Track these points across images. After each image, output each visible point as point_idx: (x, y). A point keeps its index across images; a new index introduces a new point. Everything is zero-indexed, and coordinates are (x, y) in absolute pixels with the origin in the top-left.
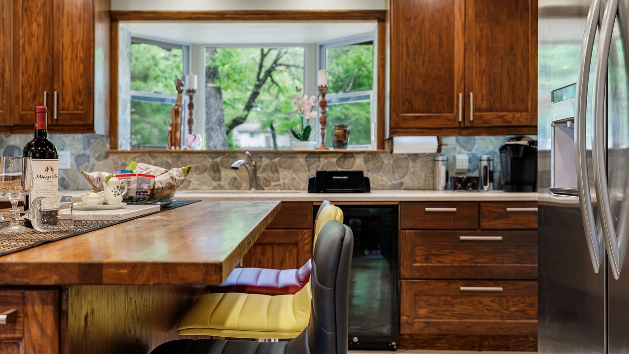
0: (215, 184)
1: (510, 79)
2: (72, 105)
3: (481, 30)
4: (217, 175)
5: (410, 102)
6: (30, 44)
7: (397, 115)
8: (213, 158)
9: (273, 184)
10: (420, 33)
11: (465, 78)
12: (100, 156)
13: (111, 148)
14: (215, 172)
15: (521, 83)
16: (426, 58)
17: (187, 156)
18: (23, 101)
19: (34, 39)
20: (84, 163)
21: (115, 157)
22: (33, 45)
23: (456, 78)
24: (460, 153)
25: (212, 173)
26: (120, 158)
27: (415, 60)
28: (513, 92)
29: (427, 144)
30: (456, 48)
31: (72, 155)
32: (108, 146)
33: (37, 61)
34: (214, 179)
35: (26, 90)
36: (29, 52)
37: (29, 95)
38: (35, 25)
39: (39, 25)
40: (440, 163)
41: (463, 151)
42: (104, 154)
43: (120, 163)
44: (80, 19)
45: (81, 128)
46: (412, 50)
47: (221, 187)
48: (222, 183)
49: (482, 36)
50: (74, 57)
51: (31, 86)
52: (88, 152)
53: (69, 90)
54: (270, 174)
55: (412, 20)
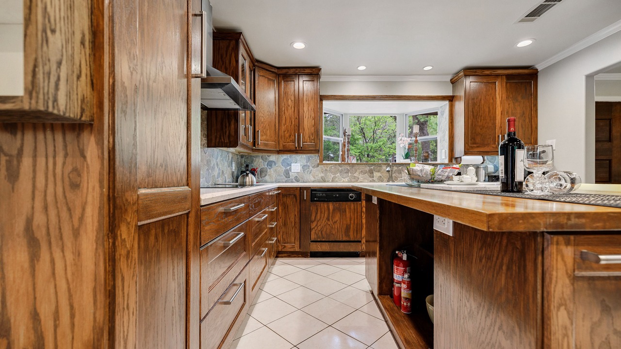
0: (371, 179)
1: (523, 128)
2: (309, 140)
3: (509, 104)
4: (372, 175)
5: (474, 139)
6: (287, 110)
7: (468, 145)
8: (370, 167)
9: (399, 179)
10: (479, 106)
11: (501, 127)
12: (314, 166)
13: (320, 162)
14: (371, 174)
15: (528, 130)
16: (482, 118)
17: (357, 166)
18: (284, 139)
19: (289, 108)
20: (307, 169)
21: (322, 166)
22: (289, 111)
23: (497, 127)
24: (489, 164)
25: (369, 174)
26: (324, 167)
27: (477, 118)
28: (524, 134)
29: (478, 159)
30: (497, 113)
31: (301, 165)
32: (318, 161)
33: (291, 118)
34: (370, 177)
35: (286, 133)
36: (287, 114)
37: (287, 135)
38: (290, 100)
39: (292, 101)
40: (482, 169)
41: (490, 163)
42: (316, 165)
43: (324, 169)
44: (312, 98)
45: (313, 151)
46: (475, 114)
47: (374, 181)
48: (374, 179)
49: (509, 107)
50: (309, 116)
51: (288, 131)
52: (308, 164)
53: (307, 133)
54: (397, 174)
55: (475, 100)
